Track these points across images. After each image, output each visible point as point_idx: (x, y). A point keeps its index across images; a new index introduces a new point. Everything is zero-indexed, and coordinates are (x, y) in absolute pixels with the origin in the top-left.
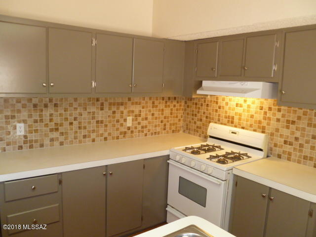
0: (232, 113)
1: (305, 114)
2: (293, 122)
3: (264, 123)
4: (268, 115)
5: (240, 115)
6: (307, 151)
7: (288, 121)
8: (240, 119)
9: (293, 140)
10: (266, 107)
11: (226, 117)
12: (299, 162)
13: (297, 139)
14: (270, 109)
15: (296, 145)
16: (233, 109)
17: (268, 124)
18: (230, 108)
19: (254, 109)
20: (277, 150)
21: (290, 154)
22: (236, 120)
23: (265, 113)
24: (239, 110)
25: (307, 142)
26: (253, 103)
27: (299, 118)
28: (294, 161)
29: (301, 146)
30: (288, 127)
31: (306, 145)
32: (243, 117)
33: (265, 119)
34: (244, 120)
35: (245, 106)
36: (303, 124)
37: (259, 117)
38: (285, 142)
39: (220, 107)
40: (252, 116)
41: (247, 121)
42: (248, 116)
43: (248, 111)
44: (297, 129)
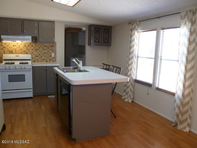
0: (11, 49)
1: (41, 46)
2: (38, 49)
3: (27, 51)
5: (16, 49)
7: (36, 49)
8: (16, 51)
9: (38, 55)
10: (27, 45)
11: (8, 51)
12: (41, 61)
13: (40, 54)
14: (29, 46)
15: (40, 56)
16: (12, 48)
17: (29, 51)
18: (10, 47)
19: (21, 47)
21: (38, 60)
22: (14, 51)
23: (27, 48)
24: (15, 48)
25: (43, 55)
26: (21, 44)
27: (39, 48)
28: (40, 61)
29: (41, 56)
30: (36, 51)
31: (43, 56)
32: (17, 50)
33: (27, 49)
35: (18, 46)
36: (41, 49)
37: (25, 49)
38: (36, 56)
39: (4, 47)
40: (21, 49)
41: (19, 51)
42: (19, 49)
43: (19, 48)
44: (39, 51)
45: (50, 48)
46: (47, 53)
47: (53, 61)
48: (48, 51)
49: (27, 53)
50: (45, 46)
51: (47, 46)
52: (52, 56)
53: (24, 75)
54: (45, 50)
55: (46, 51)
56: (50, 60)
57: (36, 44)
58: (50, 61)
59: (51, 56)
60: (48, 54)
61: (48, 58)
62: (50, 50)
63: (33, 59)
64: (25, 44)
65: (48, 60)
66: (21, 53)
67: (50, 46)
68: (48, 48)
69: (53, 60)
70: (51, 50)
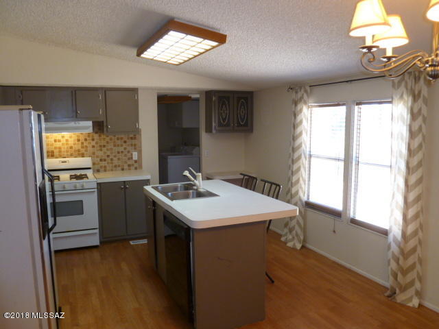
0: (51, 148)
1: (111, 139)
2: (104, 146)
3: (83, 151)
4: (85, 144)
5: (60, 148)
6: (116, 162)
7: (100, 146)
8: (60, 152)
9: (106, 157)
10: (82, 138)
12: (112, 170)
13: (108, 156)
14: (86, 140)
15: (109, 160)
16: (52, 145)
17: (86, 151)
18: (47, 145)
19: (71, 142)
20: (97, 167)
21: (105, 167)
22: (56, 153)
23: (82, 143)
24: (58, 145)
25: (115, 156)
26: (71, 137)
27: (108, 143)
28: (109, 171)
29: (112, 159)
30: (101, 150)
31: (115, 159)
32: (62, 150)
33: (82, 147)
34: (64, 152)
35: (63, 141)
36: (111, 146)
37: (78, 146)
38: (101, 160)
40: (71, 148)
41: (67, 152)
42: (67, 148)
43: (67, 144)
44: (107, 150)
45: (129, 142)
46: (122, 152)
47: (136, 168)
48: (125, 149)
49: (83, 156)
50: (118, 139)
51: (122, 138)
52: (134, 159)
53: (82, 201)
54: (118, 145)
55: (121, 149)
56: (129, 166)
57: (100, 136)
58: (130, 169)
59: (132, 158)
60: (125, 155)
61: (126, 162)
62: (128, 145)
63: (96, 166)
64: (78, 136)
65: (126, 167)
66: (71, 155)
67: (128, 139)
68: (125, 142)
69: (136, 165)
70: (132, 145)
